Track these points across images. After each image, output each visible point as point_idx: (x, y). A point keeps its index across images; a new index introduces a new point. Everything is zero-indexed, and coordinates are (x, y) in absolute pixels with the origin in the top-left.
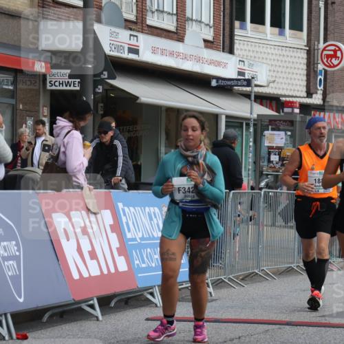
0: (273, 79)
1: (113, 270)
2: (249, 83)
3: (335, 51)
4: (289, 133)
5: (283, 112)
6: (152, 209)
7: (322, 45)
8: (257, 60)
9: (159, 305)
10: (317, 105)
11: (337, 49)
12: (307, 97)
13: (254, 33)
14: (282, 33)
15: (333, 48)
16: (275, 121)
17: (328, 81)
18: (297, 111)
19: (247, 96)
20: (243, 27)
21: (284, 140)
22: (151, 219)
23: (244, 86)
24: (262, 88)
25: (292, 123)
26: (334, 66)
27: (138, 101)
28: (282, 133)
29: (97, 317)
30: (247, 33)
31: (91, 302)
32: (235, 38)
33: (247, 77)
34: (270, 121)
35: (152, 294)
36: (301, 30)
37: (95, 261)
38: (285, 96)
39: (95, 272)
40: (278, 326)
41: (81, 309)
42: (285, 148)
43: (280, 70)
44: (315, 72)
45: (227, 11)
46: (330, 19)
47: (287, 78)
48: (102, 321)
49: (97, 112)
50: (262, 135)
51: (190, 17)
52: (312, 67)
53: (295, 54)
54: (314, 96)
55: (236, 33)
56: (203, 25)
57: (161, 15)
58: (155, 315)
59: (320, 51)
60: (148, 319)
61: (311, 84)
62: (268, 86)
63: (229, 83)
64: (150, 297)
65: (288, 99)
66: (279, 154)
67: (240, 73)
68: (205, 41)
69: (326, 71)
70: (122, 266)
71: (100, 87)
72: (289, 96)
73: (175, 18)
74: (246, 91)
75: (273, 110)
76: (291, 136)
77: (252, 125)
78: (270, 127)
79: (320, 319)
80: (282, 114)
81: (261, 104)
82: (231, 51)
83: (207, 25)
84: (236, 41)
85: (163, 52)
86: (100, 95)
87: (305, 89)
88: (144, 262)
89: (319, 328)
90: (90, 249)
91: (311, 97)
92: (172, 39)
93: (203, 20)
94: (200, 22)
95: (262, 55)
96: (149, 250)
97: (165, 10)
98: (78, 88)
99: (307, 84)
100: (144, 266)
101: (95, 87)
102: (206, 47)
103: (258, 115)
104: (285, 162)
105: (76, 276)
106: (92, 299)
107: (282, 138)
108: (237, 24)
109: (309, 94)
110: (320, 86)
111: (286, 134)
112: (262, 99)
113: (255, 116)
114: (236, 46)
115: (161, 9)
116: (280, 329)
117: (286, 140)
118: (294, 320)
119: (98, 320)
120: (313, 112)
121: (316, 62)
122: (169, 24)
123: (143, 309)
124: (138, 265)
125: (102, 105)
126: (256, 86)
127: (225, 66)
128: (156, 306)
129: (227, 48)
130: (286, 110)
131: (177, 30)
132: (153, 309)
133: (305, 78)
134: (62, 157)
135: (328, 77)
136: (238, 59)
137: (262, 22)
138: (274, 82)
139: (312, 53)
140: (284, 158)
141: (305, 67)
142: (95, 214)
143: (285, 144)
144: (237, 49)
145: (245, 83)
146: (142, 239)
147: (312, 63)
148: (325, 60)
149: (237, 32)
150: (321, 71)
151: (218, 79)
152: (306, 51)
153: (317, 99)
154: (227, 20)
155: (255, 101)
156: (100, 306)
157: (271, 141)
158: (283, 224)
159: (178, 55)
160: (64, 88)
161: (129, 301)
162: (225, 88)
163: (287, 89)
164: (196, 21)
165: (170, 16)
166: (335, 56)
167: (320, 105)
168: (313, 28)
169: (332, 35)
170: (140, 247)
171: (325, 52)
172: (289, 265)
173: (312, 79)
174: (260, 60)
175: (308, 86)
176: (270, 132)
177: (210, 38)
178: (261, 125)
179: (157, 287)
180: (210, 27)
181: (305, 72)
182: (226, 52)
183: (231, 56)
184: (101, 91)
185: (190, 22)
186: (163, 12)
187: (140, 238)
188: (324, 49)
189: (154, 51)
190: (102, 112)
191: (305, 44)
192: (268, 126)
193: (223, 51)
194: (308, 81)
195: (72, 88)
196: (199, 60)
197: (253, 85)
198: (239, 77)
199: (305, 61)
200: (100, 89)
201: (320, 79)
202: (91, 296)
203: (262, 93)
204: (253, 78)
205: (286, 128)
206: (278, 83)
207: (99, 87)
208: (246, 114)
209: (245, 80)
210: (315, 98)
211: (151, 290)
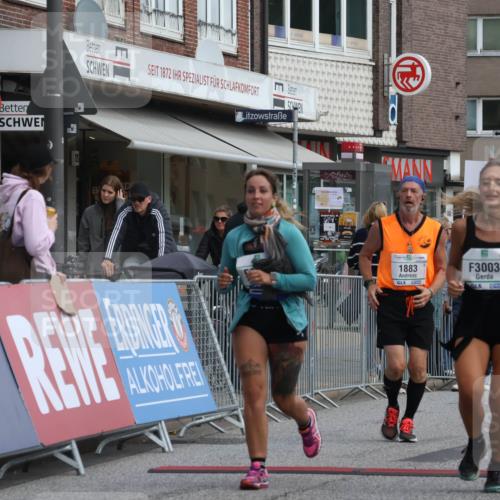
0: (325, 110)
1: (98, 399)
2: (289, 116)
3: (413, 67)
4: (349, 190)
5: (340, 158)
6: (153, 306)
7: (394, 59)
8: (301, 81)
9: (167, 449)
10: (389, 147)
11: (416, 63)
12: (375, 135)
13: (295, 42)
14: (336, 43)
15: (410, 62)
16: (330, 172)
17: (404, 111)
18: (360, 156)
19: (288, 135)
20: (280, 34)
21: (342, 200)
22: (152, 322)
23: (283, 121)
24: (309, 124)
25: (353, 174)
26: (413, 89)
27: (130, 146)
28: (340, 190)
29: (77, 470)
30: (285, 42)
31: (68, 448)
32: (270, 50)
33: (287, 108)
34: (322, 172)
35: (156, 433)
36: (364, 36)
37: (71, 386)
38: (343, 135)
39: (72, 402)
40: (340, 476)
41: (54, 459)
42: (345, 212)
43: (334, 96)
44: (386, 98)
45: (257, 11)
46: (405, 20)
47: (345, 108)
48: (84, 476)
49: (70, 163)
50: (311, 193)
51: (203, 19)
52: (381, 91)
53: (355, 72)
54: (384, 133)
55: (270, 43)
56: (222, 31)
57: (161, 18)
58: (162, 465)
59: (392, 68)
60: (151, 471)
61: (380, 116)
62: (317, 120)
63: (261, 117)
64: (153, 438)
65: (347, 139)
66: (336, 222)
67: (278, 102)
68: (226, 55)
69: (400, 97)
70: (112, 393)
71: (74, 126)
72: (348, 135)
73: (181, 21)
74: (286, 128)
75: (325, 156)
76: (352, 194)
77: (296, 179)
78: (322, 181)
79: (402, 463)
80: (339, 161)
81: (309, 147)
82: (264, 70)
83: (228, 31)
84: (270, 55)
85: (165, 72)
86: (74, 138)
87: (371, 124)
88: (143, 386)
89: (400, 478)
90: (64, 368)
91: (381, 136)
92: (177, 52)
93: (222, 24)
94: (218, 27)
95: (309, 75)
96: (150, 368)
97: (167, 10)
98: (41, 129)
99: (374, 116)
100: (143, 391)
101: (67, 125)
102: (227, 64)
103: (304, 164)
104: (344, 233)
105: (44, 409)
106: (68, 443)
107: (340, 197)
108: (271, 29)
109: (378, 132)
110: (393, 119)
111: (345, 191)
112: (310, 140)
113: (299, 165)
114: (271, 62)
115: (161, 8)
116: (344, 479)
117: (346, 200)
118: (364, 467)
119: (78, 473)
120: (383, 158)
121: (386, 84)
122: (173, 31)
123: (144, 455)
124: (134, 390)
125: (77, 152)
126: (301, 120)
127: (255, 91)
128: (163, 450)
129: (257, 66)
130: (345, 155)
131: (184, 39)
132: (158, 455)
133: (371, 108)
134: (17, 230)
135: (404, 105)
136: (275, 81)
137: (308, 27)
138: (326, 114)
139: (380, 71)
140: (343, 226)
141: (370, 91)
142: (70, 315)
143: (344, 206)
144: (272, 66)
145: (284, 116)
146: (140, 351)
147: (381, 84)
148: (399, 81)
149: (272, 41)
150: (393, 97)
151: (245, 111)
152: (371, 68)
153: (389, 139)
154: (257, 24)
155: (300, 143)
156: (82, 453)
157: (325, 201)
158: (344, 324)
159: (187, 76)
160: (22, 128)
161: (125, 444)
162: (255, 124)
163: (345, 125)
164: (212, 25)
165: (174, 19)
166: (413, 74)
167: (393, 148)
168: (380, 34)
169: (408, 44)
170: (137, 363)
171: (399, 69)
172: (355, 386)
173: (380, 109)
174: (306, 82)
175: (375, 120)
176: (322, 188)
177: (233, 51)
178: (309, 178)
179: (163, 422)
180: (233, 35)
181: (371, 99)
182: (256, 71)
183: (263, 76)
184: (74, 131)
185: (203, 28)
186: (163, 13)
187: (137, 351)
188: (397, 65)
189: (153, 70)
190: (77, 164)
191: (370, 57)
192: (319, 180)
193: (252, 70)
194: (376, 112)
195: (33, 128)
196: (217, 83)
197: (296, 120)
198: (276, 108)
199: (370, 83)
200: (73, 129)
201: (393, 109)
202: (66, 438)
203: (309, 131)
204: (296, 109)
205: (345, 181)
206: (332, 115)
207: (72, 125)
208: (288, 163)
209: (284, 112)
210: (386, 138)
211: (155, 428)
